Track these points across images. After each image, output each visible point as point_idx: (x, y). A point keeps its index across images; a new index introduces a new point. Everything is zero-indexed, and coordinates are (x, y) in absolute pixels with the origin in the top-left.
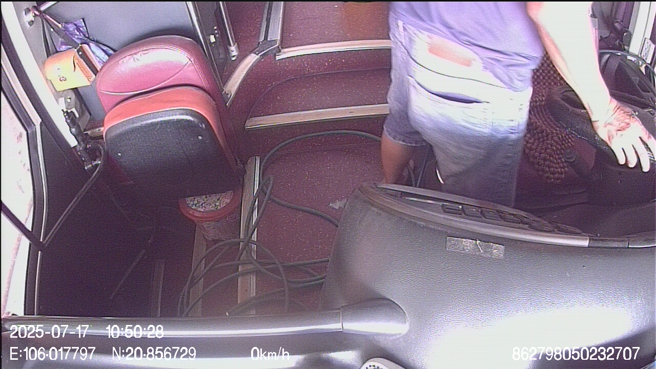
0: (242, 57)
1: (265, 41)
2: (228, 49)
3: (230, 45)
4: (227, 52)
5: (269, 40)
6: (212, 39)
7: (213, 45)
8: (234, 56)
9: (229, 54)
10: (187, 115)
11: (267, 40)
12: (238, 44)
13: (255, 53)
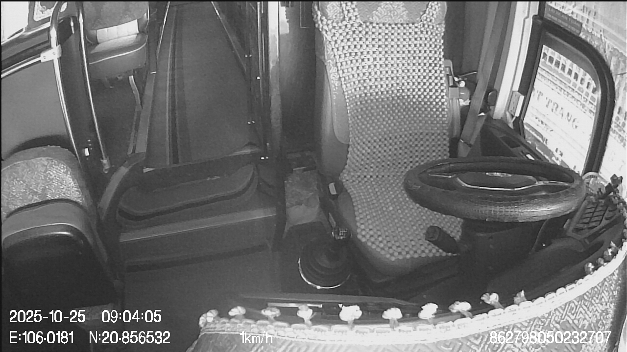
0: (112, 171)
1: (133, 154)
2: (101, 163)
3: (102, 159)
4: (101, 165)
5: (136, 152)
6: (87, 152)
7: (87, 159)
8: (106, 170)
9: (103, 167)
10: (67, 231)
11: (135, 152)
12: (109, 158)
13: (124, 166)
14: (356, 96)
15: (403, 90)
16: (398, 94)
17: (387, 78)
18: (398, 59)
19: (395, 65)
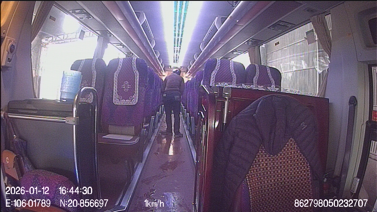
14: (256, 188)
15: (285, 182)
16: (281, 185)
17: (274, 176)
18: (281, 163)
19: (279, 167)
